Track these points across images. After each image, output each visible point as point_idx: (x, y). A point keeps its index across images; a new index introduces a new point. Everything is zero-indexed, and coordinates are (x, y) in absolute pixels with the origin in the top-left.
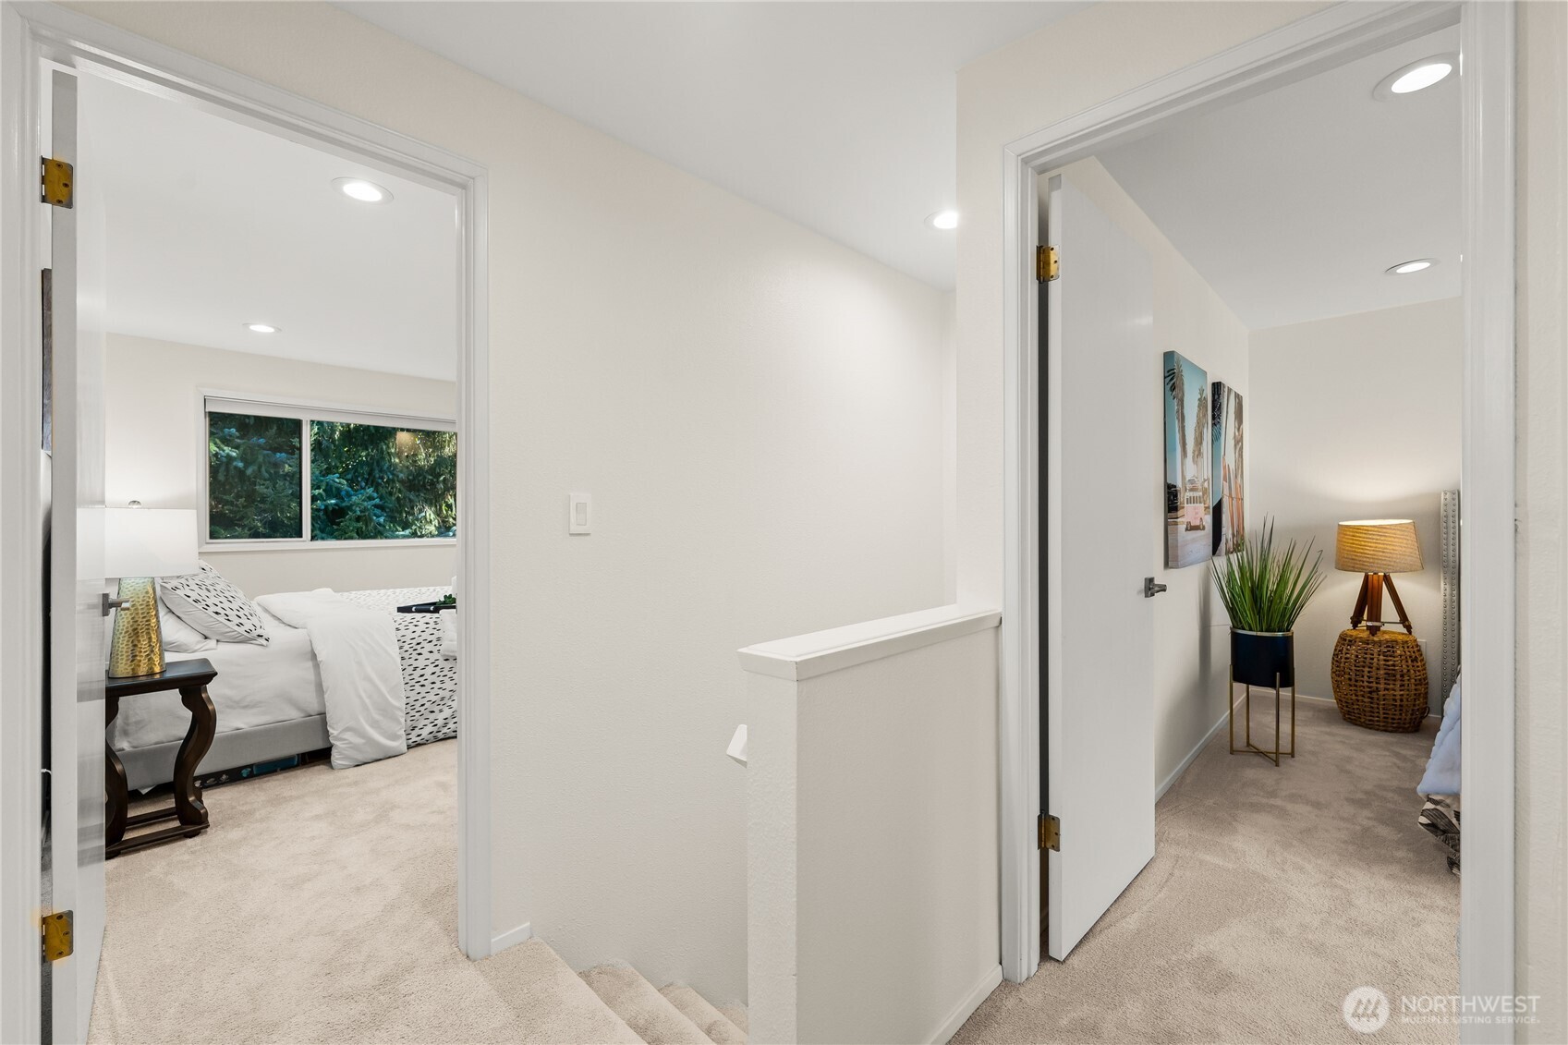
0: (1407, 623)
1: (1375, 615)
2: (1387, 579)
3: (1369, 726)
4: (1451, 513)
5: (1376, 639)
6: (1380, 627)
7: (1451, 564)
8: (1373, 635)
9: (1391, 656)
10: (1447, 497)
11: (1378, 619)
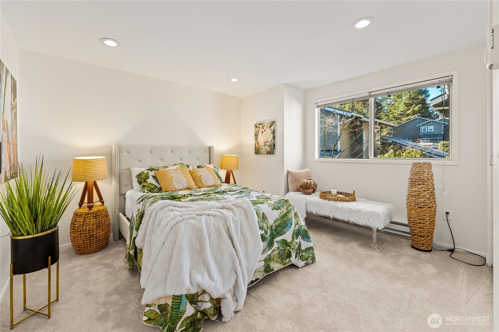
0: (102, 201)
1: (90, 200)
2: (95, 184)
3: (89, 252)
4: (117, 154)
5: (92, 211)
6: (93, 205)
7: (117, 174)
8: (90, 210)
9: (98, 218)
10: (115, 147)
11: (92, 202)
